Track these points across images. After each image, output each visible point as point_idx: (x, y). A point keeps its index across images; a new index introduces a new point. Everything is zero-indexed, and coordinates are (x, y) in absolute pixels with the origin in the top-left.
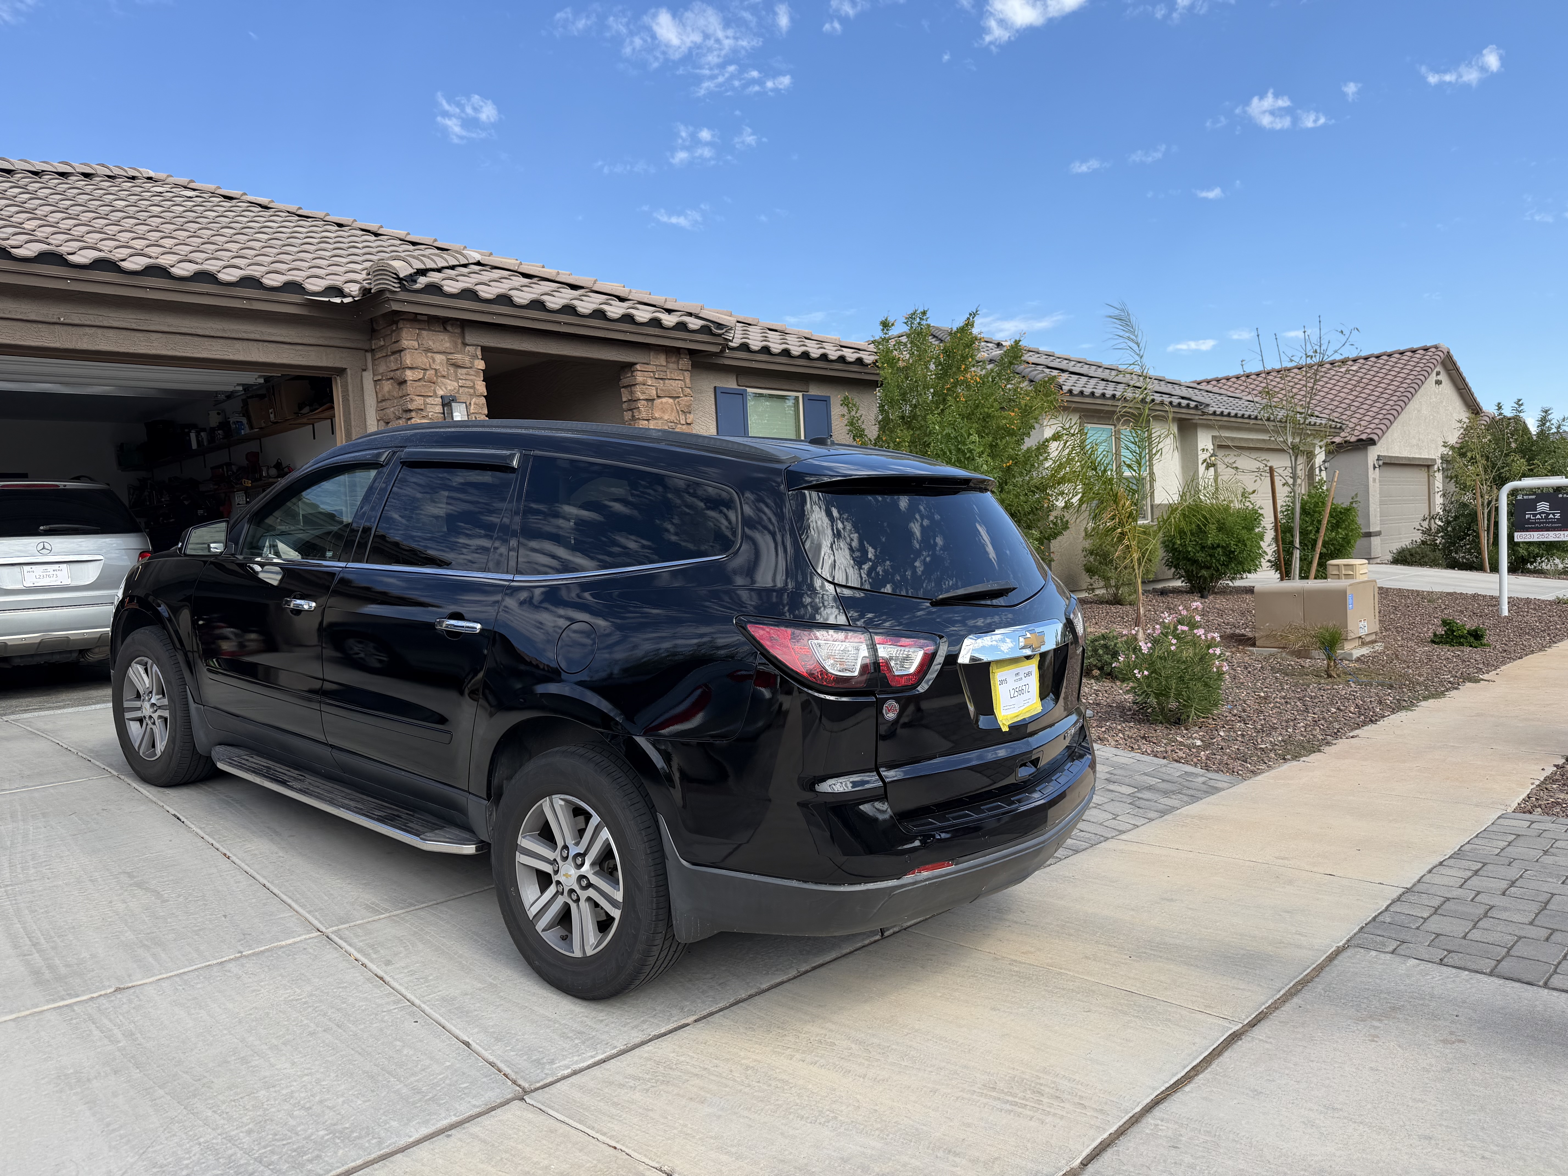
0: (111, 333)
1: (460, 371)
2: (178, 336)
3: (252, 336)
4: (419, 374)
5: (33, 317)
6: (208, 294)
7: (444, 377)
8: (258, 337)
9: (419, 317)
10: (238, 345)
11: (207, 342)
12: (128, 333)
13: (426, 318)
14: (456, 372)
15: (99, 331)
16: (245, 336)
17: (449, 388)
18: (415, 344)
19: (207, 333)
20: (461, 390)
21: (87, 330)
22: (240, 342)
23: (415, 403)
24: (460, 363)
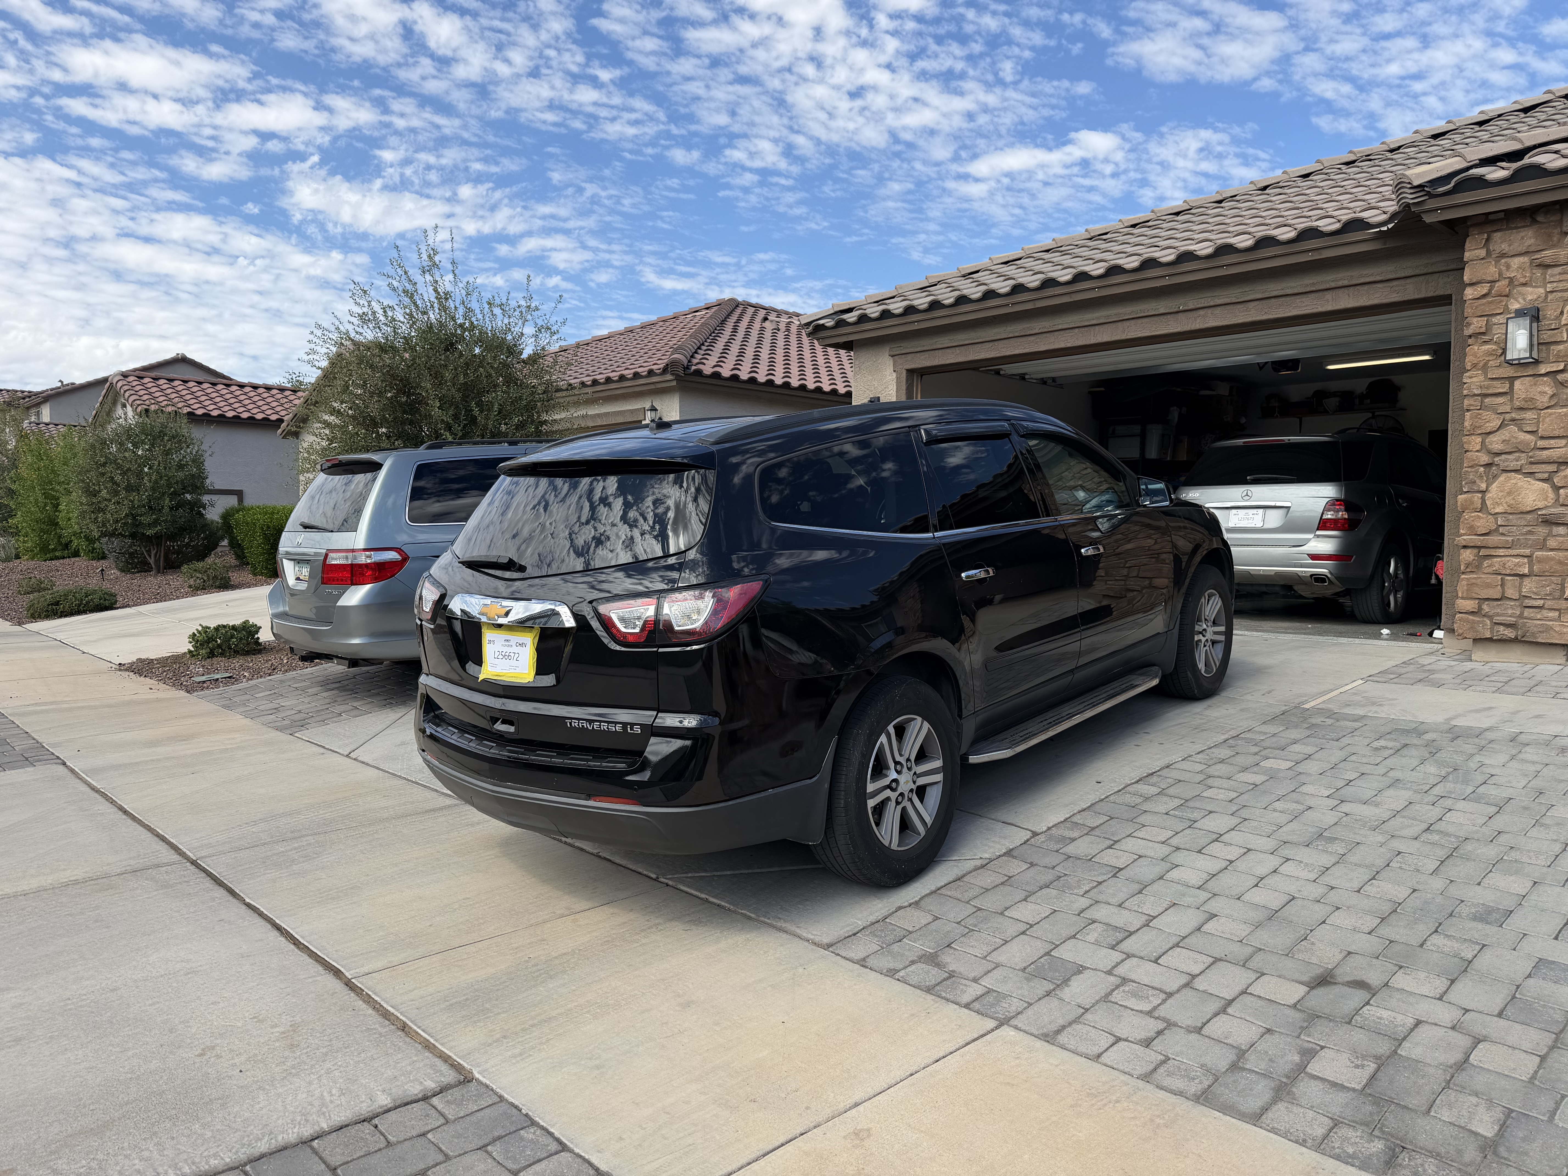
0: (1217, 311)
1: (1550, 271)
2: (1273, 300)
3: (1340, 283)
4: (1483, 289)
5: (1162, 311)
6: (1275, 256)
7: (1524, 285)
8: (1346, 283)
9: (1491, 217)
10: (1329, 295)
11: (1298, 300)
12: (1231, 307)
13: (1502, 215)
14: (1544, 275)
15: (1209, 311)
16: (1333, 285)
17: (1530, 297)
18: (1483, 253)
19: (1296, 291)
20: (1550, 297)
21: (1202, 312)
22: (1331, 292)
23: (1472, 327)
24: (1548, 261)
